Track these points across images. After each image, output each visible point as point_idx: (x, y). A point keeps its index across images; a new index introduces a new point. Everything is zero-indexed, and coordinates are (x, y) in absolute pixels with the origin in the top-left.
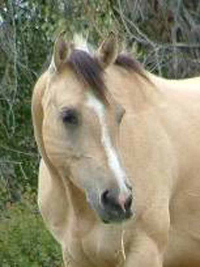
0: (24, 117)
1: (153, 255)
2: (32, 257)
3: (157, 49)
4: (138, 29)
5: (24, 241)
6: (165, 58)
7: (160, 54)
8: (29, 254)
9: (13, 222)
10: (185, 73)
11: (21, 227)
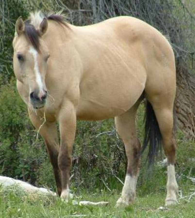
0: (8, 44)
1: (72, 110)
2: (13, 111)
3: (71, 13)
4: (62, 3)
5: (9, 104)
6: (75, 16)
7: (72, 15)
8: (11, 110)
9: (4, 94)
10: (84, 24)
11: (8, 97)
